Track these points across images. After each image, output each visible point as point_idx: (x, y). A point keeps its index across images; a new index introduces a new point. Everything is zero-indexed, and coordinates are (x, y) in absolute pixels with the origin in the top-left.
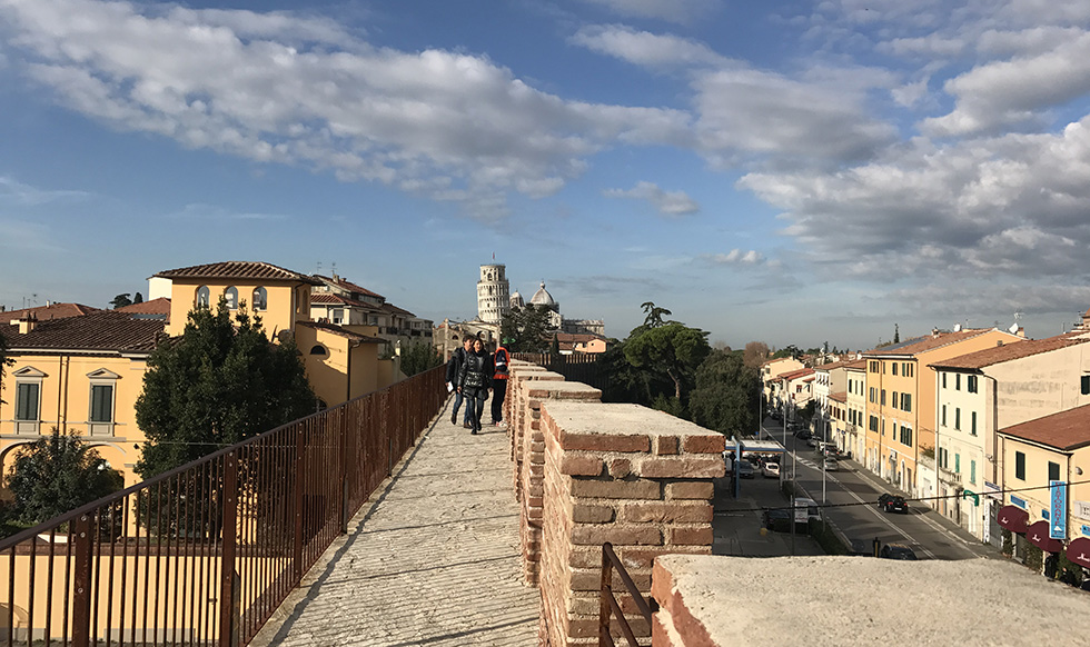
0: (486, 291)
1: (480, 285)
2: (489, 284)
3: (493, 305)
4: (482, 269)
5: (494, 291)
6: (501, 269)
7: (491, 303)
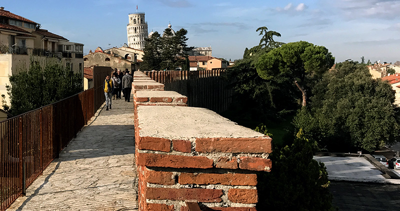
0: (133, 31)
1: (128, 27)
2: (134, 26)
3: (138, 39)
4: (130, 16)
5: (138, 31)
6: (142, 16)
7: (136, 38)
